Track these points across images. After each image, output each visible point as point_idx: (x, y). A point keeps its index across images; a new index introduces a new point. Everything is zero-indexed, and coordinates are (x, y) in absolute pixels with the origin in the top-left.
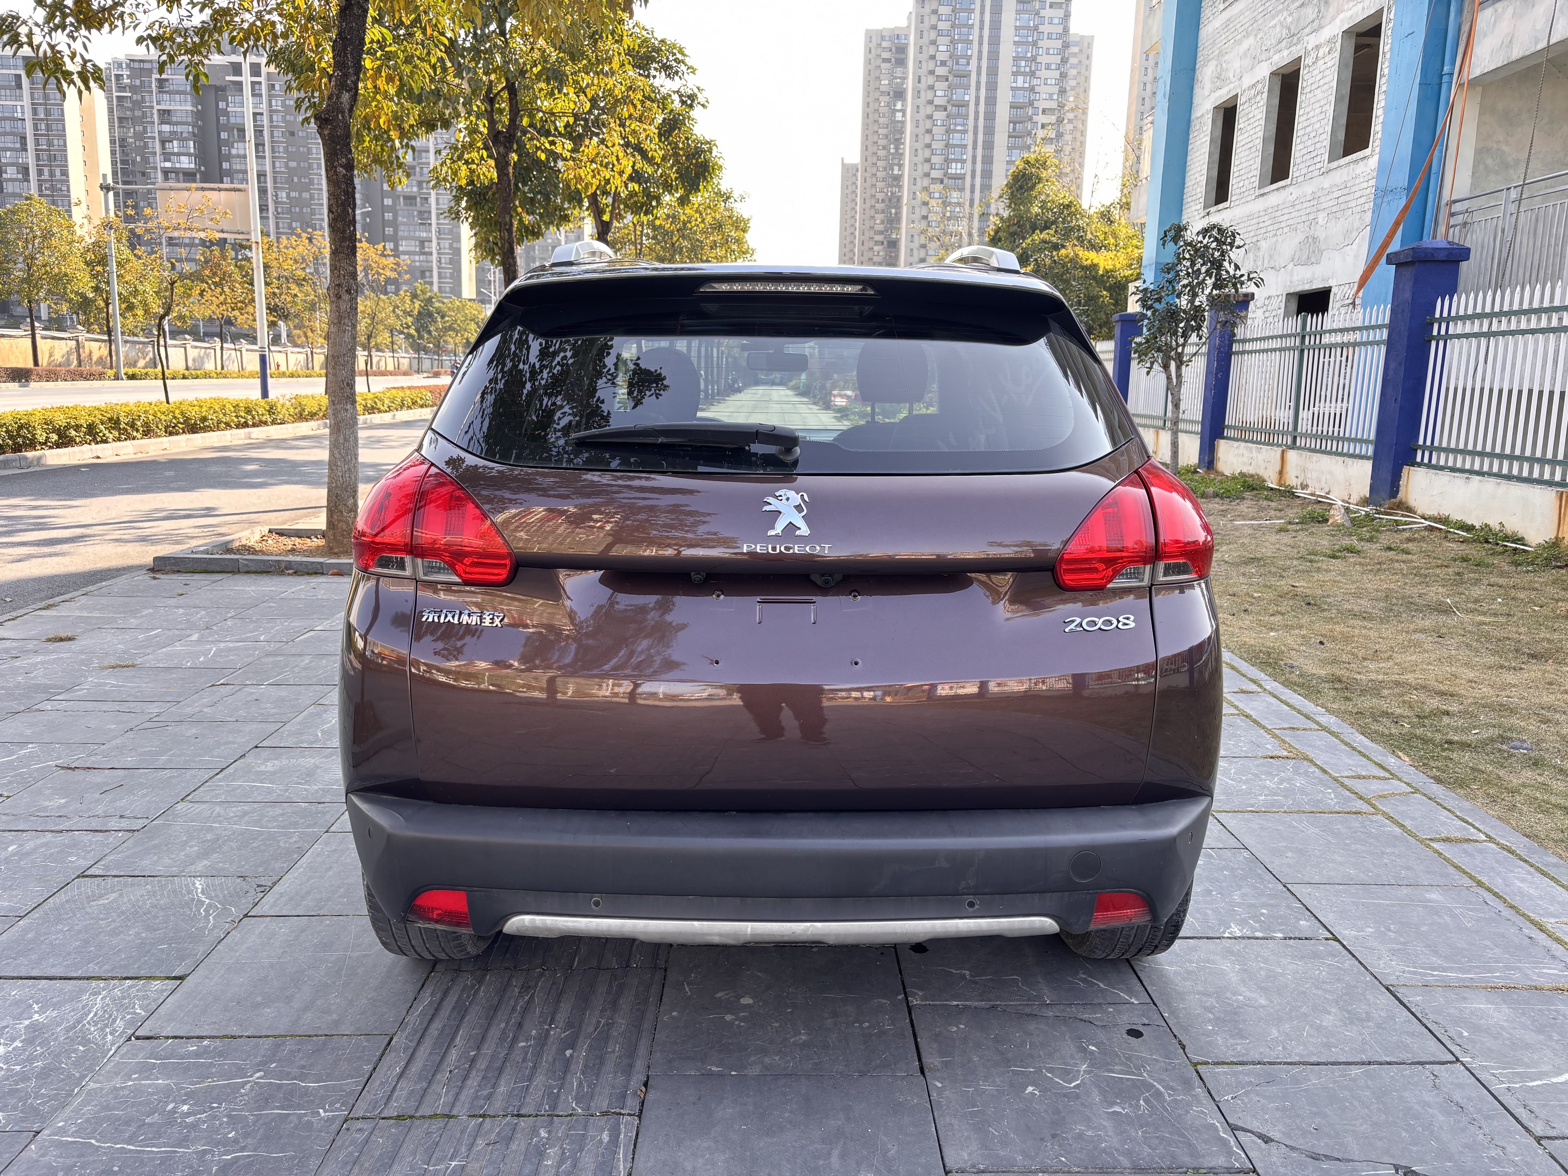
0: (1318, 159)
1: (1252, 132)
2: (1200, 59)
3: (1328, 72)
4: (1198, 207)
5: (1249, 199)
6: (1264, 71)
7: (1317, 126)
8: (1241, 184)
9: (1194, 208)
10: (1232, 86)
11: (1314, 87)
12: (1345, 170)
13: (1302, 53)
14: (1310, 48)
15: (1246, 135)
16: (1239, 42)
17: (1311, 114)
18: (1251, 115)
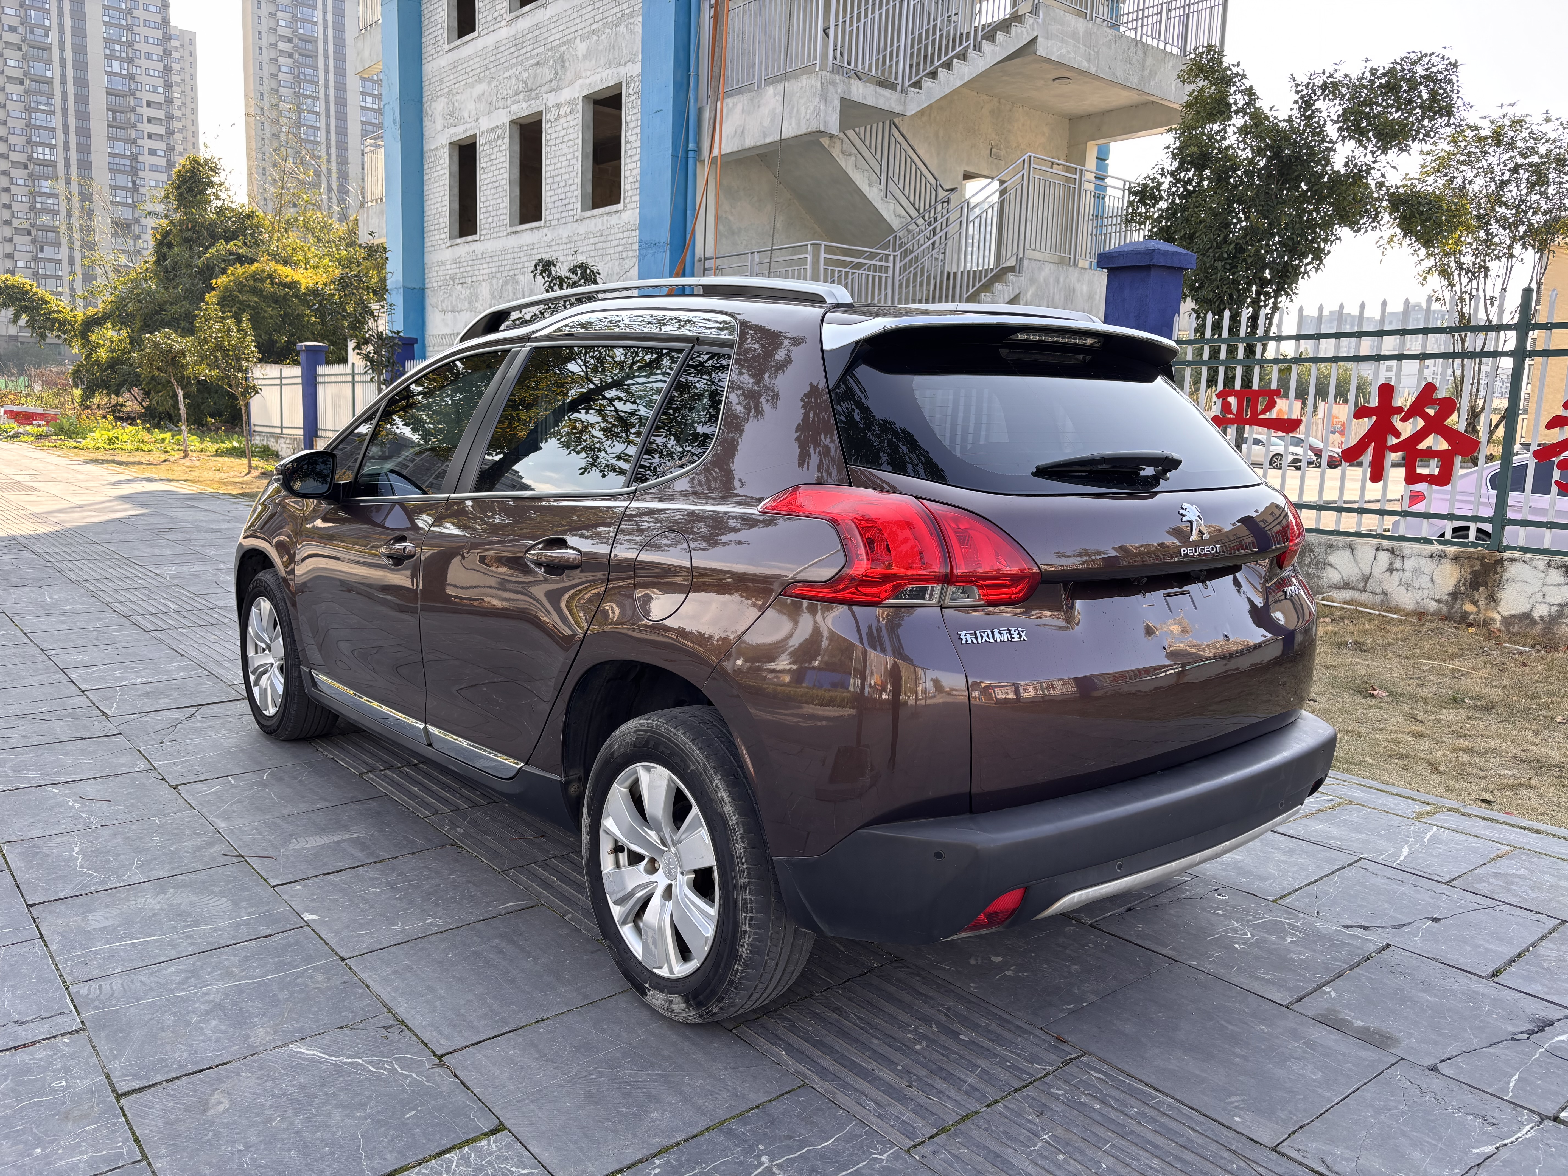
0: (571, 207)
1: (496, 173)
2: (427, 93)
3: (571, 130)
4: (443, 236)
5: (501, 234)
6: (503, 118)
7: (566, 177)
8: (490, 220)
9: (437, 237)
10: (468, 126)
11: (558, 141)
12: (599, 221)
13: (542, 108)
14: (550, 104)
15: (490, 175)
16: (472, 86)
17: (559, 165)
18: (493, 157)
